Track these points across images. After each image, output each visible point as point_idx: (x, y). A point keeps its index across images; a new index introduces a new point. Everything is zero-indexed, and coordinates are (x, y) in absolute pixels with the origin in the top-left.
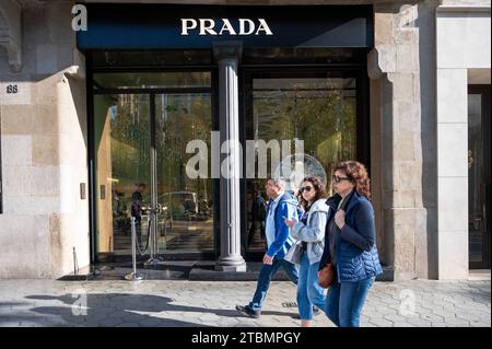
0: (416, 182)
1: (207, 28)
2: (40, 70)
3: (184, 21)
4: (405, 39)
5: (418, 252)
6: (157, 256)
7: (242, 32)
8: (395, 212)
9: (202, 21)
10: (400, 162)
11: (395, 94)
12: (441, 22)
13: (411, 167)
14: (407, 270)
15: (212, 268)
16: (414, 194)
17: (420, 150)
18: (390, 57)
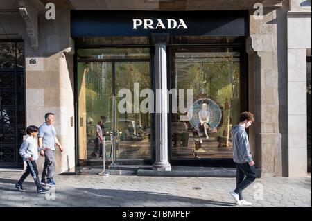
0: (275, 118)
1: (148, 24)
2: (49, 51)
3: (135, 21)
4: (268, 31)
5: (276, 160)
6: (116, 162)
7: (169, 27)
8: (262, 136)
9: (145, 21)
10: (265, 106)
11: (263, 64)
12: (290, 20)
13: (272, 109)
14: (269, 172)
15: (151, 169)
16: (273, 125)
17: (278, 98)
18: (259, 42)
